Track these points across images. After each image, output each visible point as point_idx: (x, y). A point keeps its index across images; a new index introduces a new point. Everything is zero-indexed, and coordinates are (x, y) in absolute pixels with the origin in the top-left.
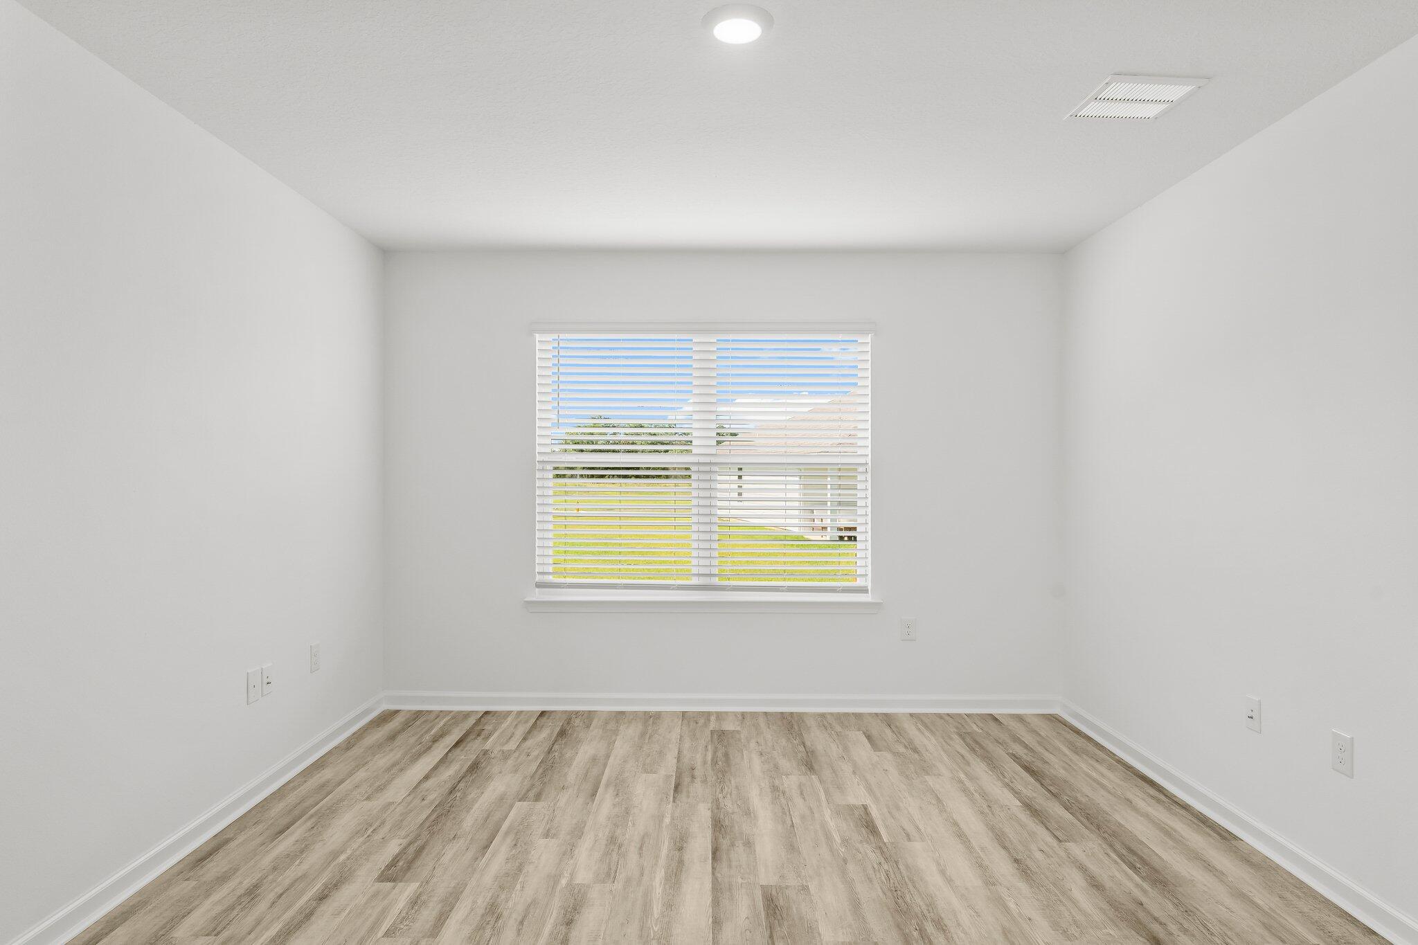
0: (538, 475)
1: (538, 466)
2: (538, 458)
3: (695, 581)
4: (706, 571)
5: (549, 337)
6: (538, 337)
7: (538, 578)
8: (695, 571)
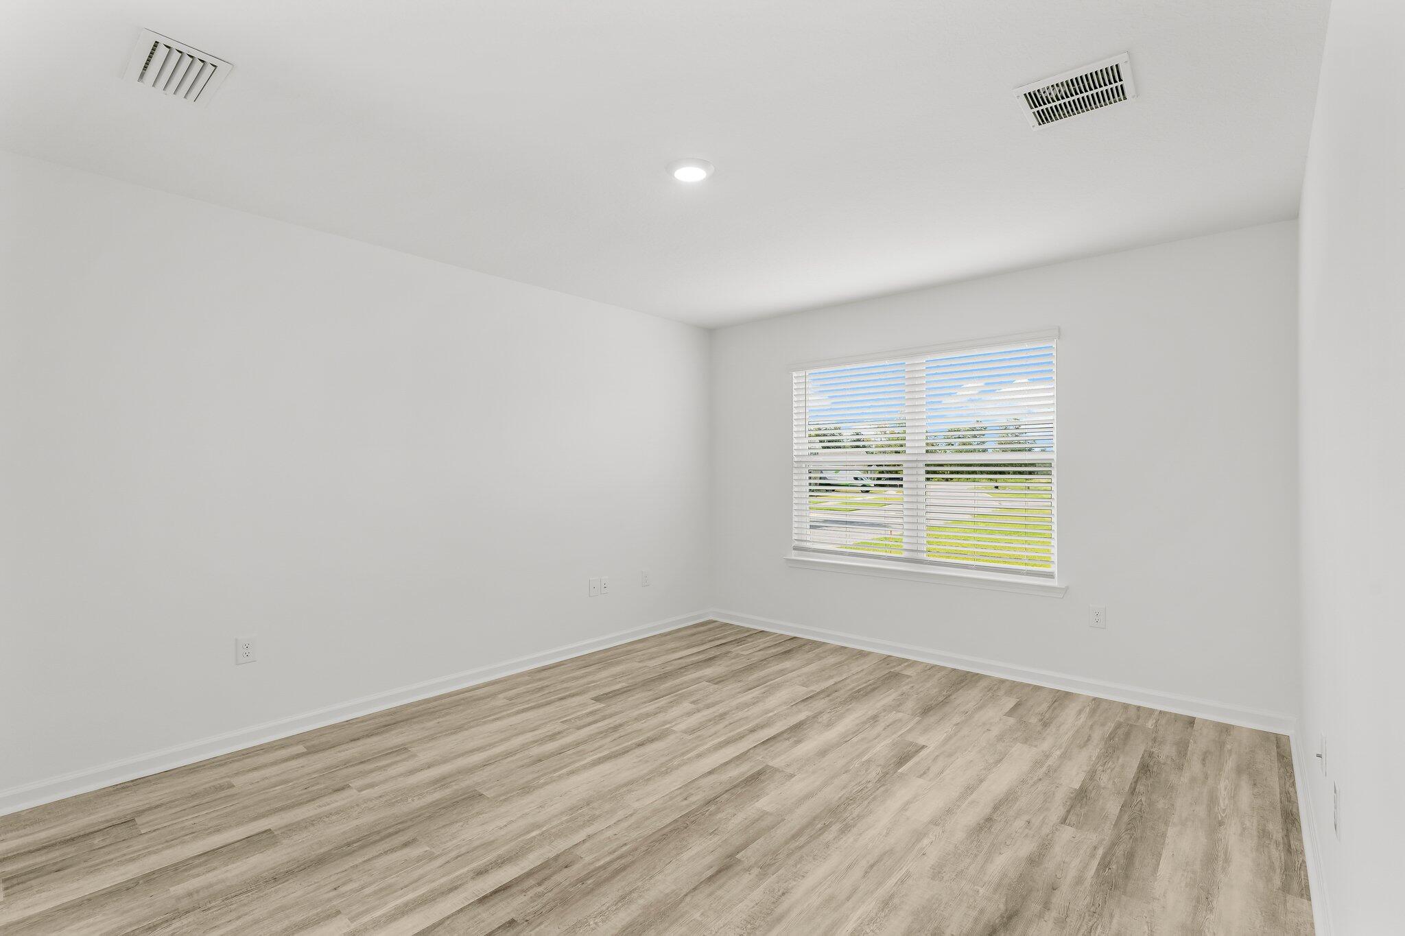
0: (795, 471)
1: (795, 465)
2: (796, 459)
3: (904, 555)
4: (914, 547)
5: (802, 374)
6: (795, 374)
7: (796, 543)
8: (905, 546)
